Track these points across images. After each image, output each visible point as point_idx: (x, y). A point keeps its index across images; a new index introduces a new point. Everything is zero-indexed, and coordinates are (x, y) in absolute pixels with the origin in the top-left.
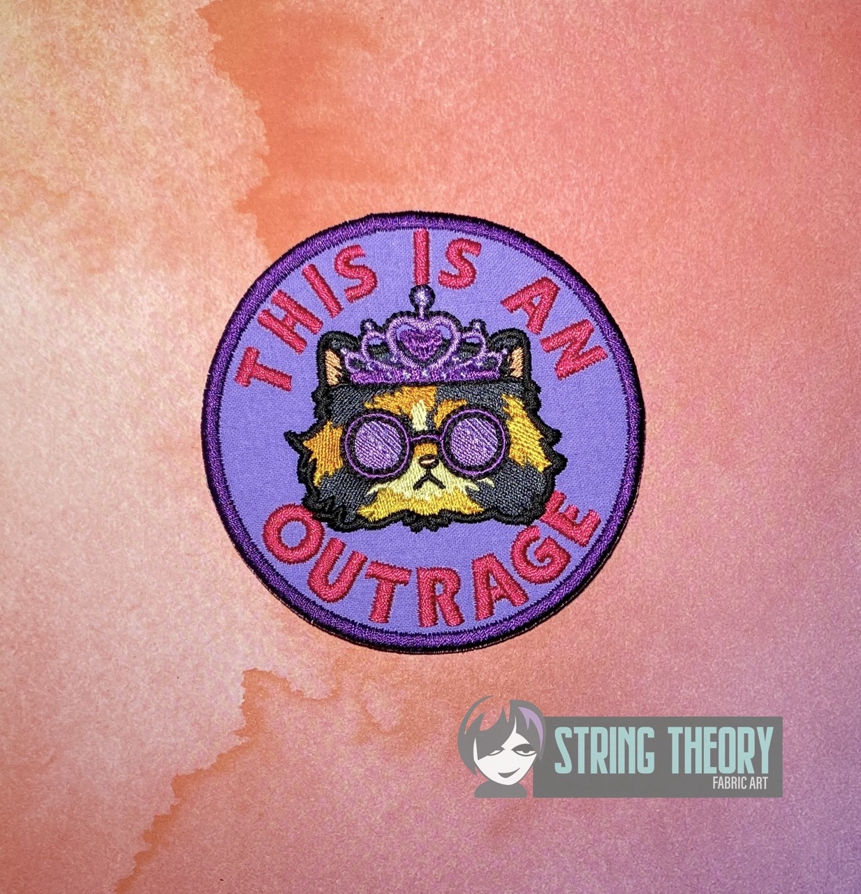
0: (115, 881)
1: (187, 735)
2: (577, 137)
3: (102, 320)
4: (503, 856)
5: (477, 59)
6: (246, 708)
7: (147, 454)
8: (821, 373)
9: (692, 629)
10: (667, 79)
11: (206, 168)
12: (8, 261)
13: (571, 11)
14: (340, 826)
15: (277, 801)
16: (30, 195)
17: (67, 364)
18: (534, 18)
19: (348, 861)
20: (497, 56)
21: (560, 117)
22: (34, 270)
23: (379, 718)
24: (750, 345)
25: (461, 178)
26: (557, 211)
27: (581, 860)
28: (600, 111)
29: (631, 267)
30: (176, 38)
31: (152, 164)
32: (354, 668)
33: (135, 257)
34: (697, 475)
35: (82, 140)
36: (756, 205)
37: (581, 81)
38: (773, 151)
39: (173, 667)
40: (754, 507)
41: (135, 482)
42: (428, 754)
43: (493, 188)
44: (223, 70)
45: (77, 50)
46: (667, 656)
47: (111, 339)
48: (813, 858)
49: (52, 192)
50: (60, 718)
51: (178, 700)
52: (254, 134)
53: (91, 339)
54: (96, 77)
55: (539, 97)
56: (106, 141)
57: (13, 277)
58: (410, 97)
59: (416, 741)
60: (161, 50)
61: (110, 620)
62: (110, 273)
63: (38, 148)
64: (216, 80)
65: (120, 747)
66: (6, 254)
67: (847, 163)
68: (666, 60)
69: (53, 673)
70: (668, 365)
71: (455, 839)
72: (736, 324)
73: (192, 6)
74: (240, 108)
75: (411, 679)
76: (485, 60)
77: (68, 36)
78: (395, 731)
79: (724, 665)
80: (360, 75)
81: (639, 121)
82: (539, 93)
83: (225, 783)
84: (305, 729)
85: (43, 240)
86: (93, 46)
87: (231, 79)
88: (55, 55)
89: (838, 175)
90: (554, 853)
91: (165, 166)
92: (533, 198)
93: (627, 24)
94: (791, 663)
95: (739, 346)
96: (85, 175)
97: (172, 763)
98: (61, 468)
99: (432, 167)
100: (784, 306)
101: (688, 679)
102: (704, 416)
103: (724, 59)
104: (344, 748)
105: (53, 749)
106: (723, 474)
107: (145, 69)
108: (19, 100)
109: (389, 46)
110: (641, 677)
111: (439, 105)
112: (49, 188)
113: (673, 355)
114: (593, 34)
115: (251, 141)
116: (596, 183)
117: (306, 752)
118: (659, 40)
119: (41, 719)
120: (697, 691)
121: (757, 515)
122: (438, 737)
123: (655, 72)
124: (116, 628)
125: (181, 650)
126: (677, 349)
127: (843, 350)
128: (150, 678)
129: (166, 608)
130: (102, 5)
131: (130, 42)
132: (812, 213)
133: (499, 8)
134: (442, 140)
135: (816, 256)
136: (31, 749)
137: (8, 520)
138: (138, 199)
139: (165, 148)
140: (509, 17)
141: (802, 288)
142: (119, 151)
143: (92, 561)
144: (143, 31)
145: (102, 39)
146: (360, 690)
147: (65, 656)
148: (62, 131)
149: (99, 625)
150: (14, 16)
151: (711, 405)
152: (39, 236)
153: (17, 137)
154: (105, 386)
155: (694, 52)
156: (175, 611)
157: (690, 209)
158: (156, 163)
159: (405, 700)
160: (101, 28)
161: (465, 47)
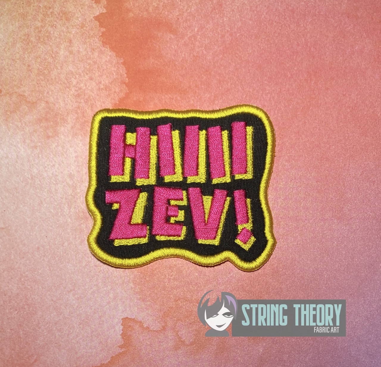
1: (97, 348)
2: (269, 71)
3: (54, 160)
5: (222, 37)
6: (124, 335)
7: (76, 221)
10: (309, 44)
11: (99, 89)
12: (10, 134)
13: (264, 14)
16: (19, 103)
17: (38, 180)
18: (248, 17)
20: (231, 35)
21: (261, 62)
22: (22, 137)
23: (184, 338)
24: (349, 164)
25: (216, 91)
28: (279, 59)
29: (294, 130)
30: (84, 30)
31: (75, 88)
32: (172, 316)
33: (68, 130)
34: (327, 224)
35: (42, 78)
36: (351, 100)
37: (270, 46)
38: (358, 75)
39: (90, 317)
40: (353, 238)
41: (70, 234)
42: (207, 354)
44: (107, 44)
45: (39, 36)
47: (58, 168)
49: (29, 102)
50: (39, 342)
51: (92, 332)
52: (121, 73)
53: (49, 168)
54: (48, 49)
55: (251, 53)
56: (53, 78)
57: (13, 141)
58: (192, 55)
59: (202, 349)
60: (78, 36)
61: (60, 296)
62: (56, 138)
63: (23, 82)
64: (103, 49)
65: (66, 355)
66: (9, 130)
68: (308, 35)
69: (35, 321)
70: (313, 174)
72: (343, 155)
73: (91, 15)
74: (114, 61)
76: (226, 37)
77: (35, 30)
78: (192, 344)
80: (169, 45)
81: (297, 63)
82: (251, 52)
84: (151, 344)
86: (47, 35)
87: (110, 48)
88: (29, 39)
91: (80, 89)
93: (290, 19)
94: (372, 309)
95: (345, 165)
96: (44, 93)
97: (90, 361)
98: (36, 228)
99: (203, 87)
100: (365, 146)
102: (329, 197)
103: (335, 34)
104: (168, 352)
105: (35, 356)
106: (338, 224)
107: (70, 45)
108: (13, 60)
109: (182, 32)
111: (205, 58)
112: (28, 100)
113: (314, 170)
114: (275, 24)
115: (120, 76)
116: (278, 92)
117: (151, 355)
118: (305, 26)
119: (30, 342)
121: (355, 242)
122: (211, 346)
123: (303, 41)
124: (63, 300)
125: (93, 309)
126: (316, 167)
128: (79, 323)
129: (86, 291)
130: (50, 16)
131: (63, 32)
132: (377, 104)
133: (232, 13)
134: (207, 74)
135: (379, 123)
136: (26, 356)
137: (13, 252)
138: (69, 104)
139: (80, 80)
140: (236, 17)
141: (373, 138)
142: (59, 82)
143: (52, 270)
144: (69, 28)
145: (51, 31)
146: (175, 326)
147: (40, 313)
148: (33, 74)
149: (56, 299)
150: (10, 21)
151: (332, 192)
152: (24, 122)
153: (13, 77)
154: (56, 190)
155: (321, 31)
156: (90, 292)
157: (321, 103)
158: (77, 87)
159: (196, 330)
160: (50, 26)
161: (217, 31)
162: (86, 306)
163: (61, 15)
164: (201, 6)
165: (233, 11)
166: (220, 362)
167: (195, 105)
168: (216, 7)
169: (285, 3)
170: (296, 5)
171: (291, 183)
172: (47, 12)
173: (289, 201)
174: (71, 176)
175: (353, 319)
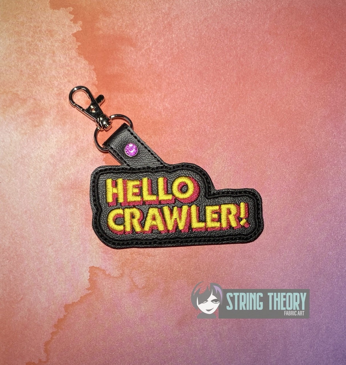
0: (44, 342)
1: (69, 290)
2: (207, 76)
3: (39, 144)
4: (182, 332)
5: (171, 49)
6: (90, 280)
7: (55, 191)
8: (295, 158)
9: (250, 251)
10: (239, 55)
12: (6, 123)
13: (204, 31)
14: (124, 322)
15: (101, 313)
16: (14, 100)
17: (27, 159)
18: (191, 34)
19: (127, 334)
20: (178, 48)
21: (201, 69)
22: (15, 126)
23: (138, 283)
24: (269, 149)
25: (166, 91)
26: (200, 102)
27: (210, 334)
28: (215, 67)
29: (227, 122)
30: (64, 44)
31: (56, 88)
32: (128, 266)
33: (51, 121)
35: (31, 80)
36: (271, 99)
37: (208, 56)
38: (277, 80)
39: (64, 266)
40: (272, 207)
41: (51, 201)
42: (155, 296)
43: (177, 95)
44: (81, 55)
45: (30, 49)
46: (240, 260)
47: (42, 150)
48: (294, 333)
49: (21, 99)
50: (24, 284)
51: (66, 277)
52: (92, 77)
53: (35, 150)
54: (37, 58)
55: (193, 62)
56: (40, 81)
57: (8, 129)
58: (147, 63)
59: (151, 292)
60: (59, 48)
61: (42, 249)
62: (42, 127)
63: (16, 83)
64: (79, 58)
65: (46, 295)
66: (5, 121)
67: (304, 83)
68: (238, 48)
69: (22, 268)
70: (240, 156)
71: (165, 327)
72: (264, 141)
73: (70, 33)
74: (87, 68)
75: (149, 269)
76: (174, 50)
77: (27, 44)
78: (143, 288)
79: (261, 263)
80: (129, 56)
81: (229, 70)
82: (193, 61)
83: (83, 307)
84: (111, 287)
85: (18, 115)
86: (35, 47)
87: (84, 58)
88: (22, 51)
89: (301, 88)
90: (201, 331)
91: (60, 89)
92: (191, 98)
93: (224, 36)
94: (286, 262)
95: (266, 149)
96: (33, 92)
97: (64, 300)
98: (25, 196)
99: (156, 88)
100: (282, 135)
101: (249, 268)
102: (253, 174)
103: (259, 47)
104: (125, 294)
105: (22, 295)
107: (54, 55)
108: (10, 67)
109: (140, 45)
110: (231, 268)
111: (158, 66)
112: (20, 97)
113: (242, 153)
114: (212, 39)
115: (91, 79)
116: (214, 92)
117: (111, 296)
118: (236, 41)
119: (18, 285)
120: (252, 273)
121: (273, 210)
122: (159, 290)
123: (235, 52)
124: (44, 252)
125: (67, 260)
126: (243, 150)
127: (303, 150)
128: (56, 270)
129: (62, 245)
130: (39, 33)
131: (49, 46)
132: (291, 102)
133: (179, 31)
134: (159, 78)
135: (293, 117)
136: (14, 295)
137: (6, 214)
138: (51, 101)
139: (61, 83)
140: (182, 34)
141: (288, 128)
142: (45, 84)
143: (36, 229)
144: (53, 42)
145: (39, 45)
146: (131, 274)
147: (26, 262)
148: (25, 77)
149: (38, 251)
150: (8, 38)
151: (256, 170)
152: (17, 114)
153: (9, 80)
154: (40, 167)
155: (248, 45)
156: (65, 246)
157: (248, 101)
158: (58, 88)
159: (147, 277)
160: (38, 41)
161: (167, 45)
162: (61, 257)
163: (47, 32)
164: (155, 26)
165: (180, 29)
166: (165, 302)
167: (149, 102)
168: (167, 26)
169: (220, 24)
170: (229, 25)
171: (223, 163)
172: (36, 30)
173: (222, 177)
174: (52, 156)
175: (271, 270)
